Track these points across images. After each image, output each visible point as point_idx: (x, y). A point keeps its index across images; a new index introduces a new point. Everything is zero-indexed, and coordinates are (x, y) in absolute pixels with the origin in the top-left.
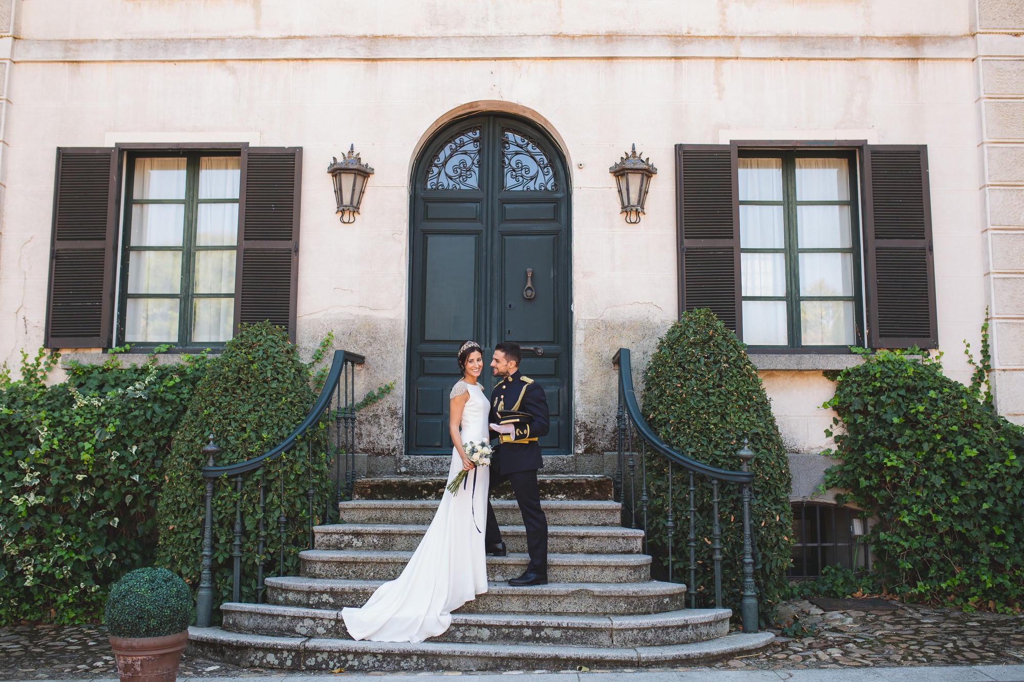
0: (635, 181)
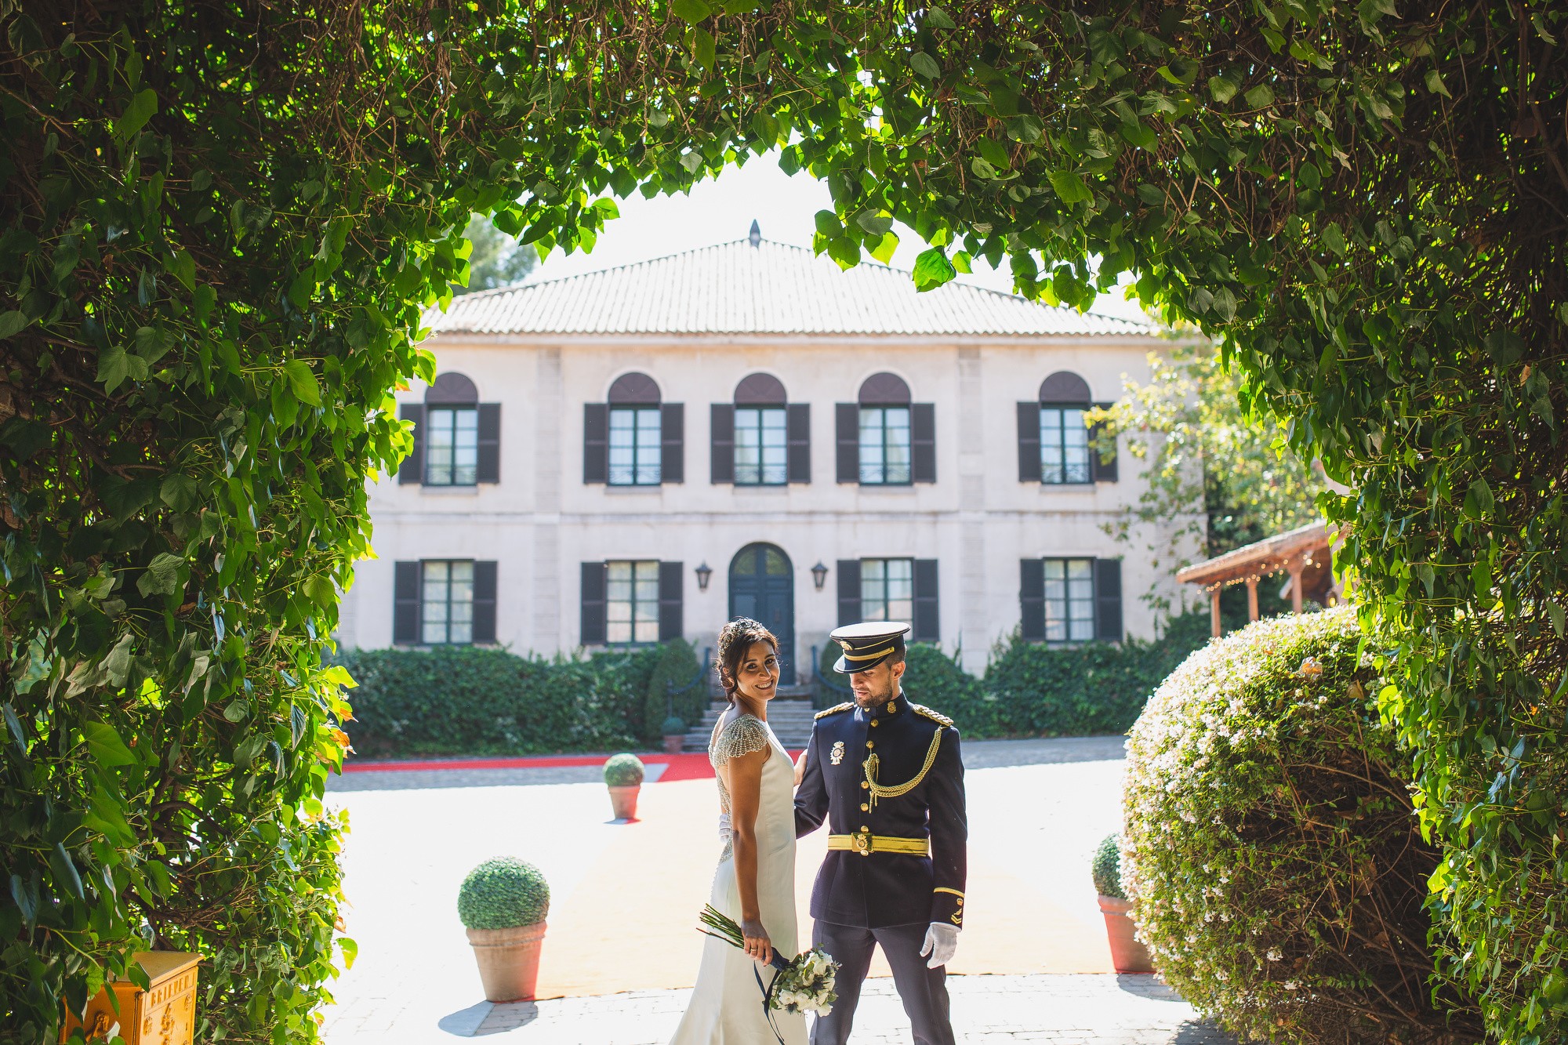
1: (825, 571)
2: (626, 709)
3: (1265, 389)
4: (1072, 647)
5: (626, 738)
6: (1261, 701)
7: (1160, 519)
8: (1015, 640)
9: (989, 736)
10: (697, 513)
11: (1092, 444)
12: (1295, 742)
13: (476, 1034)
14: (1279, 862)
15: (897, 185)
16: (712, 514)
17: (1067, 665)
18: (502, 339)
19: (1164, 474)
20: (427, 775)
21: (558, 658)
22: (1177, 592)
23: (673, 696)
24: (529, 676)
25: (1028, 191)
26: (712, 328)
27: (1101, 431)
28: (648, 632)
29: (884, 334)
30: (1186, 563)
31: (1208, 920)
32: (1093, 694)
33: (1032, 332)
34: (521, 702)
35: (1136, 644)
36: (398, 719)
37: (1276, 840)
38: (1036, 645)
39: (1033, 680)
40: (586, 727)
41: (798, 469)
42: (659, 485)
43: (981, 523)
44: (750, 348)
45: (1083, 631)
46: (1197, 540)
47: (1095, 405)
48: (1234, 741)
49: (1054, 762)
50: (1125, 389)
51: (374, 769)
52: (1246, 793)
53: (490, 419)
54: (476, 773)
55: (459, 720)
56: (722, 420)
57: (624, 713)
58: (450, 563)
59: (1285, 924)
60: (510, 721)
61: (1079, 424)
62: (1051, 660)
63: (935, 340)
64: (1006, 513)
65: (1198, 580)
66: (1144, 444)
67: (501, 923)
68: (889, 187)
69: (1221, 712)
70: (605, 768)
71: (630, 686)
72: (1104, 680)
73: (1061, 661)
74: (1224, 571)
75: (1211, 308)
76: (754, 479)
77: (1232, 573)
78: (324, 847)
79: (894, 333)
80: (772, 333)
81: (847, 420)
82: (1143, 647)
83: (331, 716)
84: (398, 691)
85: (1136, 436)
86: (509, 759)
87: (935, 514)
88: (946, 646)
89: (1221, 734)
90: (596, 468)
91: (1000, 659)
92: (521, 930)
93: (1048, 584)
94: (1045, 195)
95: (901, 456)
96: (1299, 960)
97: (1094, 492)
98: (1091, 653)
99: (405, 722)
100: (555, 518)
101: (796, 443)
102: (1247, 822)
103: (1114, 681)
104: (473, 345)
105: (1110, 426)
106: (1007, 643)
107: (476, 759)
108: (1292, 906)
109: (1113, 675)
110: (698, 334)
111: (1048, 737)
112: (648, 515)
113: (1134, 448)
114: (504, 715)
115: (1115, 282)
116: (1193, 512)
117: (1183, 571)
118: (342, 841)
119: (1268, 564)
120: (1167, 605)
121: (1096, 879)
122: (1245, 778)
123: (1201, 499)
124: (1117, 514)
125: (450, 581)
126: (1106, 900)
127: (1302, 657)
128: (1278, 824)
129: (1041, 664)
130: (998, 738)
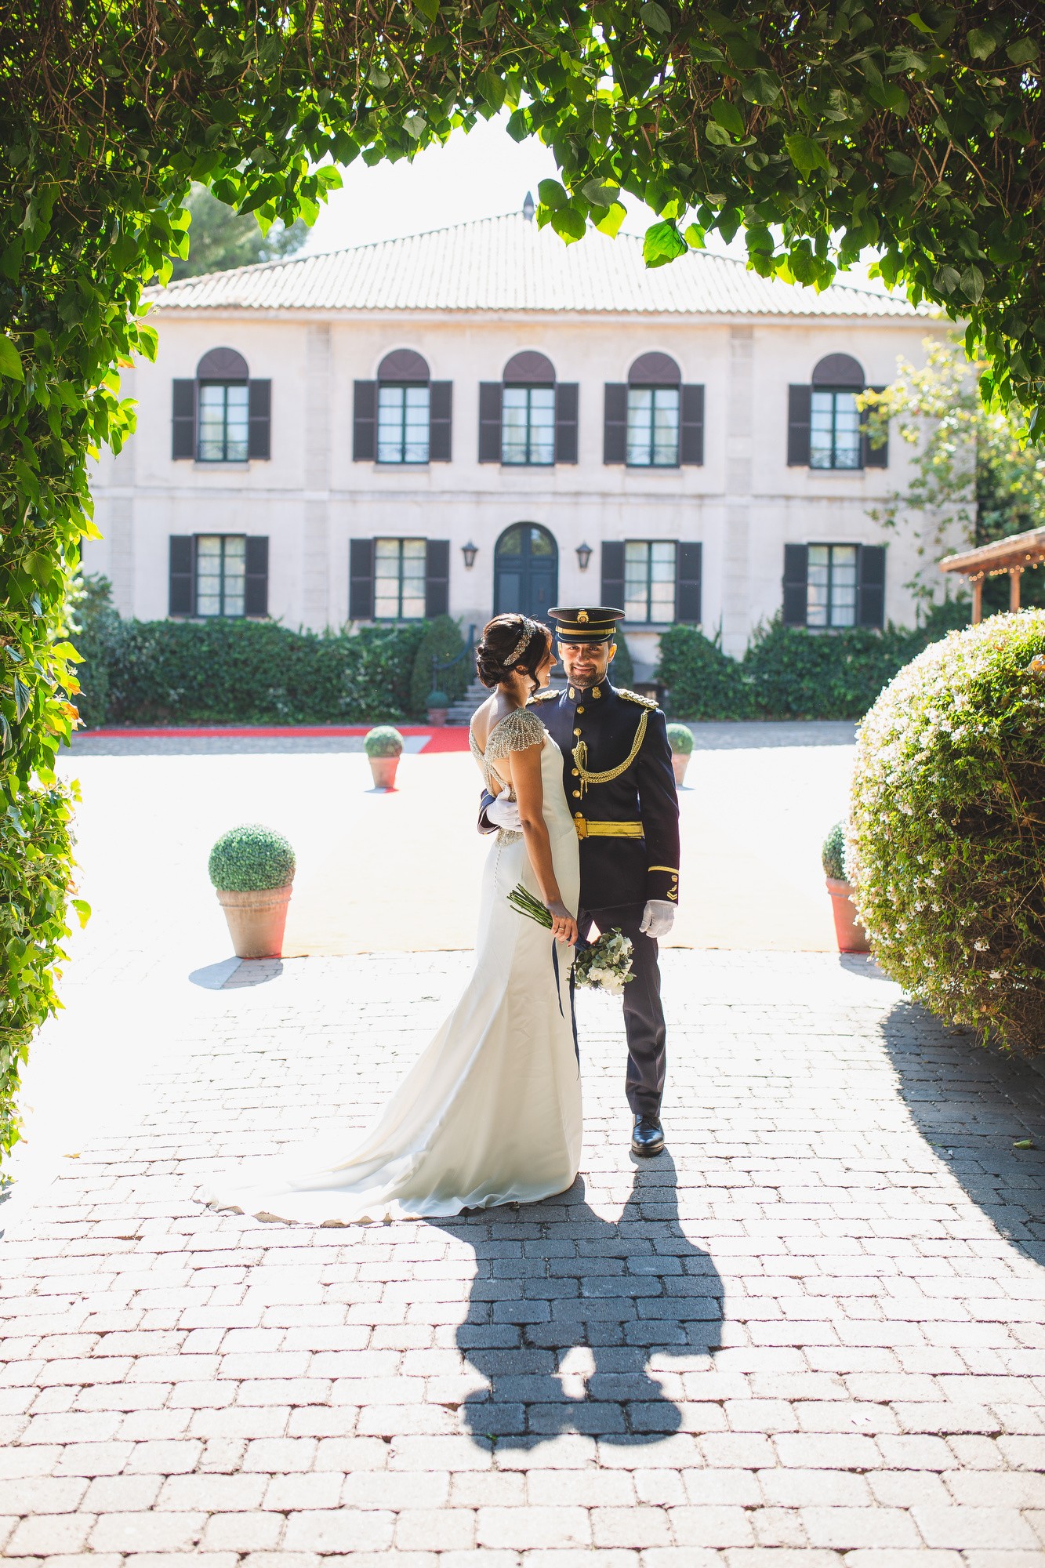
0: (584, 556)
1: (589, 552)
2: (392, 682)
3: (1011, 376)
4: (832, 633)
5: (392, 710)
6: (986, 698)
7: (928, 506)
8: (776, 625)
9: (745, 718)
10: (464, 492)
11: (863, 428)
12: (1017, 739)
13: (223, 987)
14: (992, 856)
15: (626, 152)
16: (478, 493)
17: (826, 650)
18: (272, 314)
19: (936, 461)
20: (202, 741)
21: (327, 632)
22: (942, 581)
23: (438, 671)
24: (299, 649)
25: (766, 159)
26: (483, 305)
27: (873, 415)
28: (415, 608)
29: (656, 312)
30: (952, 552)
31: (919, 909)
32: (851, 679)
33: (807, 312)
34: (292, 674)
35: (897, 631)
36: (175, 688)
37: (992, 835)
38: (797, 630)
39: (792, 664)
40: (354, 699)
41: (566, 449)
42: (427, 463)
43: (747, 507)
44: (520, 325)
45: (844, 617)
46: (965, 528)
47: (867, 388)
48: (956, 737)
49: (806, 745)
50: (900, 372)
51: (152, 734)
52: (964, 787)
53: (260, 395)
54: (247, 740)
55: (233, 690)
56: (491, 398)
57: (390, 687)
58: (223, 538)
59: (995, 917)
60: (281, 691)
61: (852, 409)
62: (811, 645)
63: (708, 319)
64: (772, 497)
65: (962, 570)
66: (916, 429)
67: (249, 886)
68: (618, 154)
69: (945, 707)
70: (366, 740)
71: (396, 660)
72: (862, 666)
73: (820, 646)
74: (988, 561)
75: (958, 289)
76: (521, 458)
77: (996, 563)
78: (55, 815)
79: (666, 311)
80: (543, 310)
81: (616, 400)
82: (904, 634)
83: (60, 690)
84: (174, 661)
85: (909, 420)
86: (279, 728)
87: (701, 497)
88: (707, 628)
89: (943, 729)
90: (365, 446)
91: (760, 642)
92: (268, 893)
93: (811, 570)
94: (784, 163)
95: (669, 438)
96: (1006, 951)
97: (863, 478)
98: (851, 639)
99: (182, 691)
100: (324, 495)
101: (563, 423)
102: (963, 814)
103: (872, 668)
104: (243, 320)
105: (883, 410)
106: (767, 628)
107: (248, 728)
108: (1003, 900)
109: (872, 661)
110: (468, 310)
111: (804, 720)
112: (416, 493)
113: (905, 433)
114: (277, 686)
115: (857, 259)
116: (963, 500)
117: (946, 560)
118: (72, 809)
119: (1033, 555)
120: (931, 594)
121: (825, 862)
122: (964, 773)
123: (972, 487)
124: (885, 501)
125: (223, 556)
126: (833, 882)
127: (1032, 654)
128: (995, 819)
129: (801, 649)
130: (754, 719)
